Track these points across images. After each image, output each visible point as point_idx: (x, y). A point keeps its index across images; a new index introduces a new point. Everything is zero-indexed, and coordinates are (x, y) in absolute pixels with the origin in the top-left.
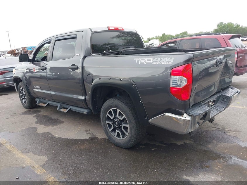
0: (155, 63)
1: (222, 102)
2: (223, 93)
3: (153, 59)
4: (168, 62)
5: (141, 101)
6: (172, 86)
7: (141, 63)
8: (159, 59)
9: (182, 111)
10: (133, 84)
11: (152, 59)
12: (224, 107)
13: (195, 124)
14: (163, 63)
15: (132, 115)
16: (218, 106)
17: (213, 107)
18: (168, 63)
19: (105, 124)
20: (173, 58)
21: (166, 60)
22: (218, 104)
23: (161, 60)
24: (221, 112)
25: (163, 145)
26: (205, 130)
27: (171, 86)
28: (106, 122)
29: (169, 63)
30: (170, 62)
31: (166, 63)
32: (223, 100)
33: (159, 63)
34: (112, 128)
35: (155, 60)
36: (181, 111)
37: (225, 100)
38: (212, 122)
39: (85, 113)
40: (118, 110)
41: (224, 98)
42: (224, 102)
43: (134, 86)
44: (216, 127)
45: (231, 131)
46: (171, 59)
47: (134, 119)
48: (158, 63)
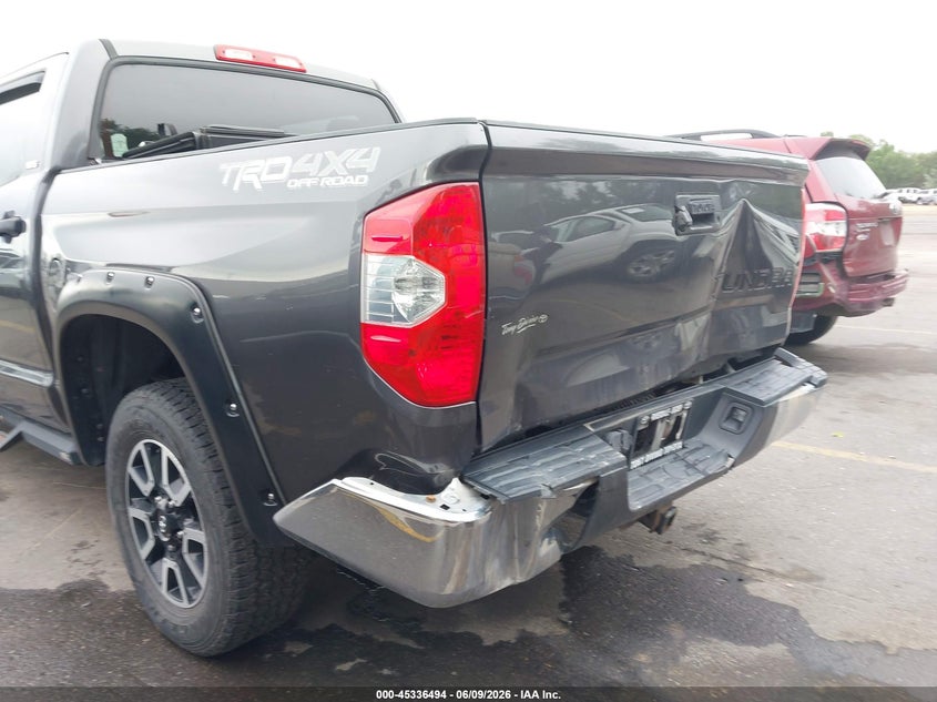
0: (298, 183)
1: (725, 425)
2: (736, 383)
3: (294, 161)
4: (354, 172)
5: (239, 404)
6: (372, 317)
7: (242, 183)
8: (319, 157)
9: (432, 466)
10: (195, 305)
11: (287, 161)
12: (735, 453)
13: (528, 544)
14: (331, 182)
15: (214, 481)
16: (705, 445)
17: (672, 453)
18: (352, 182)
19: (123, 518)
20: (377, 151)
21: (344, 163)
22: (705, 436)
23: (325, 162)
24: (709, 478)
25: (411, 643)
26: (650, 563)
27: (366, 317)
28: (126, 512)
29: (358, 177)
30: (361, 171)
31: (343, 182)
32: (731, 416)
33: (314, 181)
34: (150, 544)
35: (301, 166)
36: (426, 467)
37: (741, 416)
38: (659, 530)
39: (65, 457)
40: (166, 453)
41: (734, 409)
42: (731, 426)
43: (200, 316)
44: (707, 549)
45: (771, 572)
46: (366, 156)
47: (222, 502)
48: (309, 182)
